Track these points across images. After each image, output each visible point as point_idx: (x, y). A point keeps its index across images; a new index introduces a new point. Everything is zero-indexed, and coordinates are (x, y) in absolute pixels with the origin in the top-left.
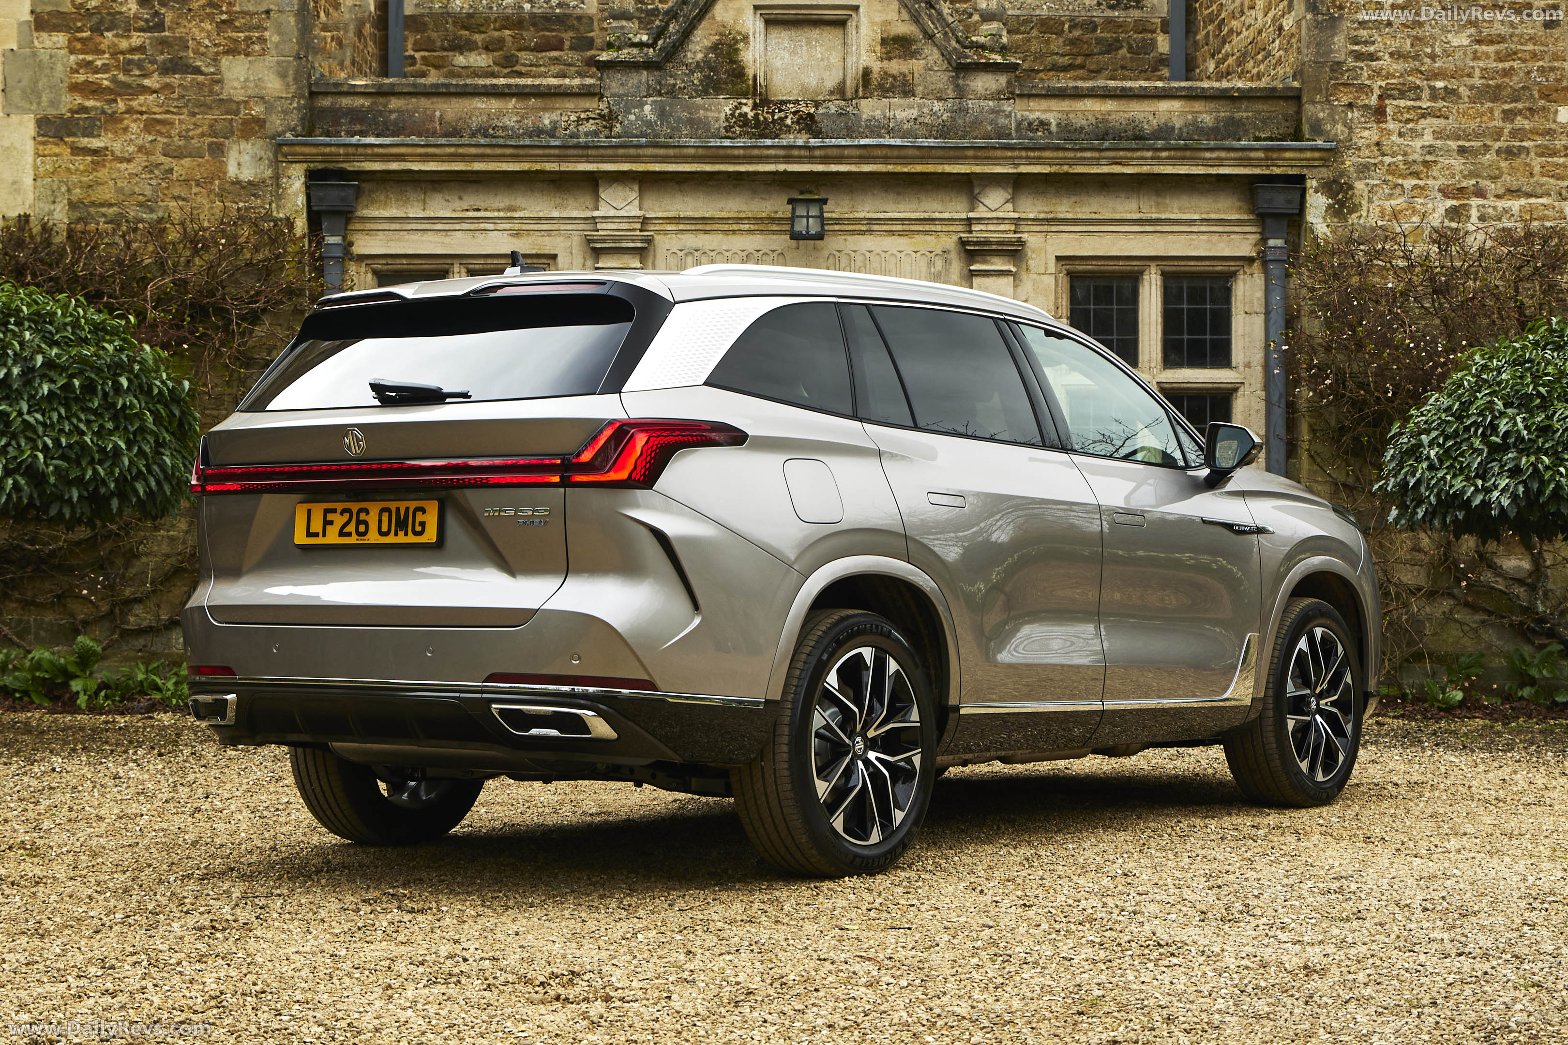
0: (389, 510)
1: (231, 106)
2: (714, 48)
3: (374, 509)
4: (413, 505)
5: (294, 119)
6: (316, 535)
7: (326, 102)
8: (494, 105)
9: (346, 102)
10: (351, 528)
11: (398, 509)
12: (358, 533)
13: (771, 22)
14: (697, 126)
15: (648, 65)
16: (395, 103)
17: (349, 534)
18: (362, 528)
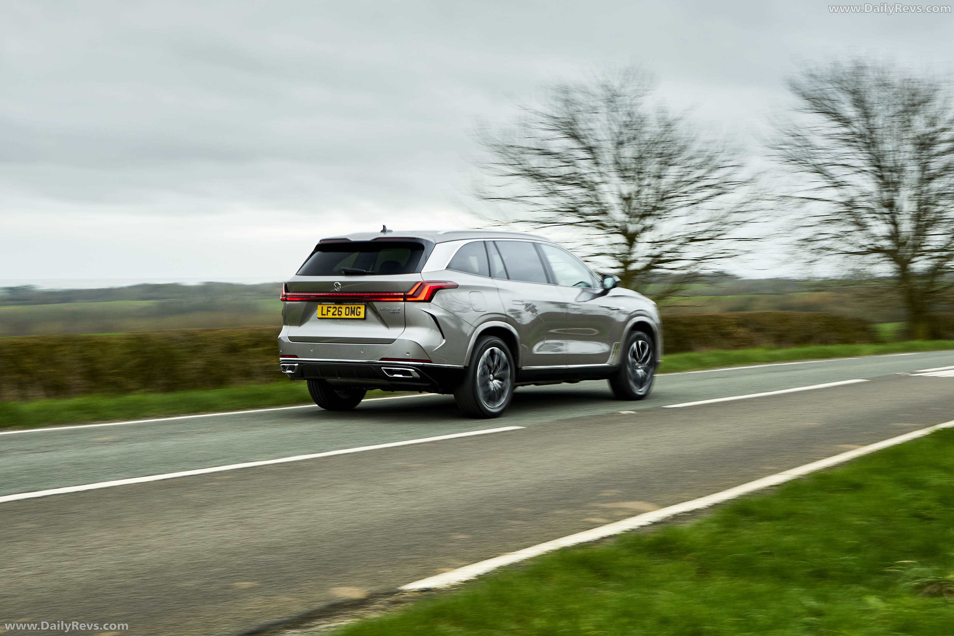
0: (349, 308)
3: (344, 307)
4: (356, 306)
6: (325, 315)
10: (336, 313)
11: (351, 308)
12: (339, 315)
17: (336, 315)
18: (340, 313)
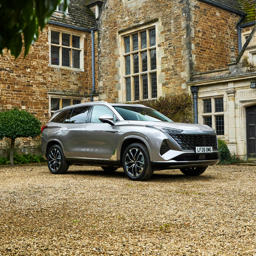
1: (182, 79)
2: (244, 60)
5: (189, 80)
7: (195, 76)
8: (215, 73)
9: (197, 76)
13: (253, 54)
14: (242, 72)
15: (235, 64)
16: (203, 75)
